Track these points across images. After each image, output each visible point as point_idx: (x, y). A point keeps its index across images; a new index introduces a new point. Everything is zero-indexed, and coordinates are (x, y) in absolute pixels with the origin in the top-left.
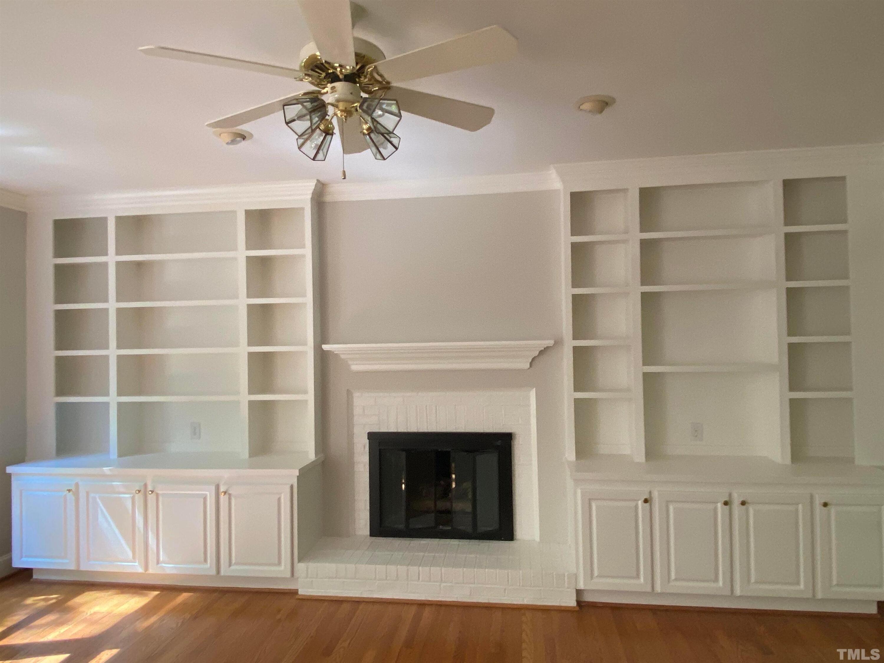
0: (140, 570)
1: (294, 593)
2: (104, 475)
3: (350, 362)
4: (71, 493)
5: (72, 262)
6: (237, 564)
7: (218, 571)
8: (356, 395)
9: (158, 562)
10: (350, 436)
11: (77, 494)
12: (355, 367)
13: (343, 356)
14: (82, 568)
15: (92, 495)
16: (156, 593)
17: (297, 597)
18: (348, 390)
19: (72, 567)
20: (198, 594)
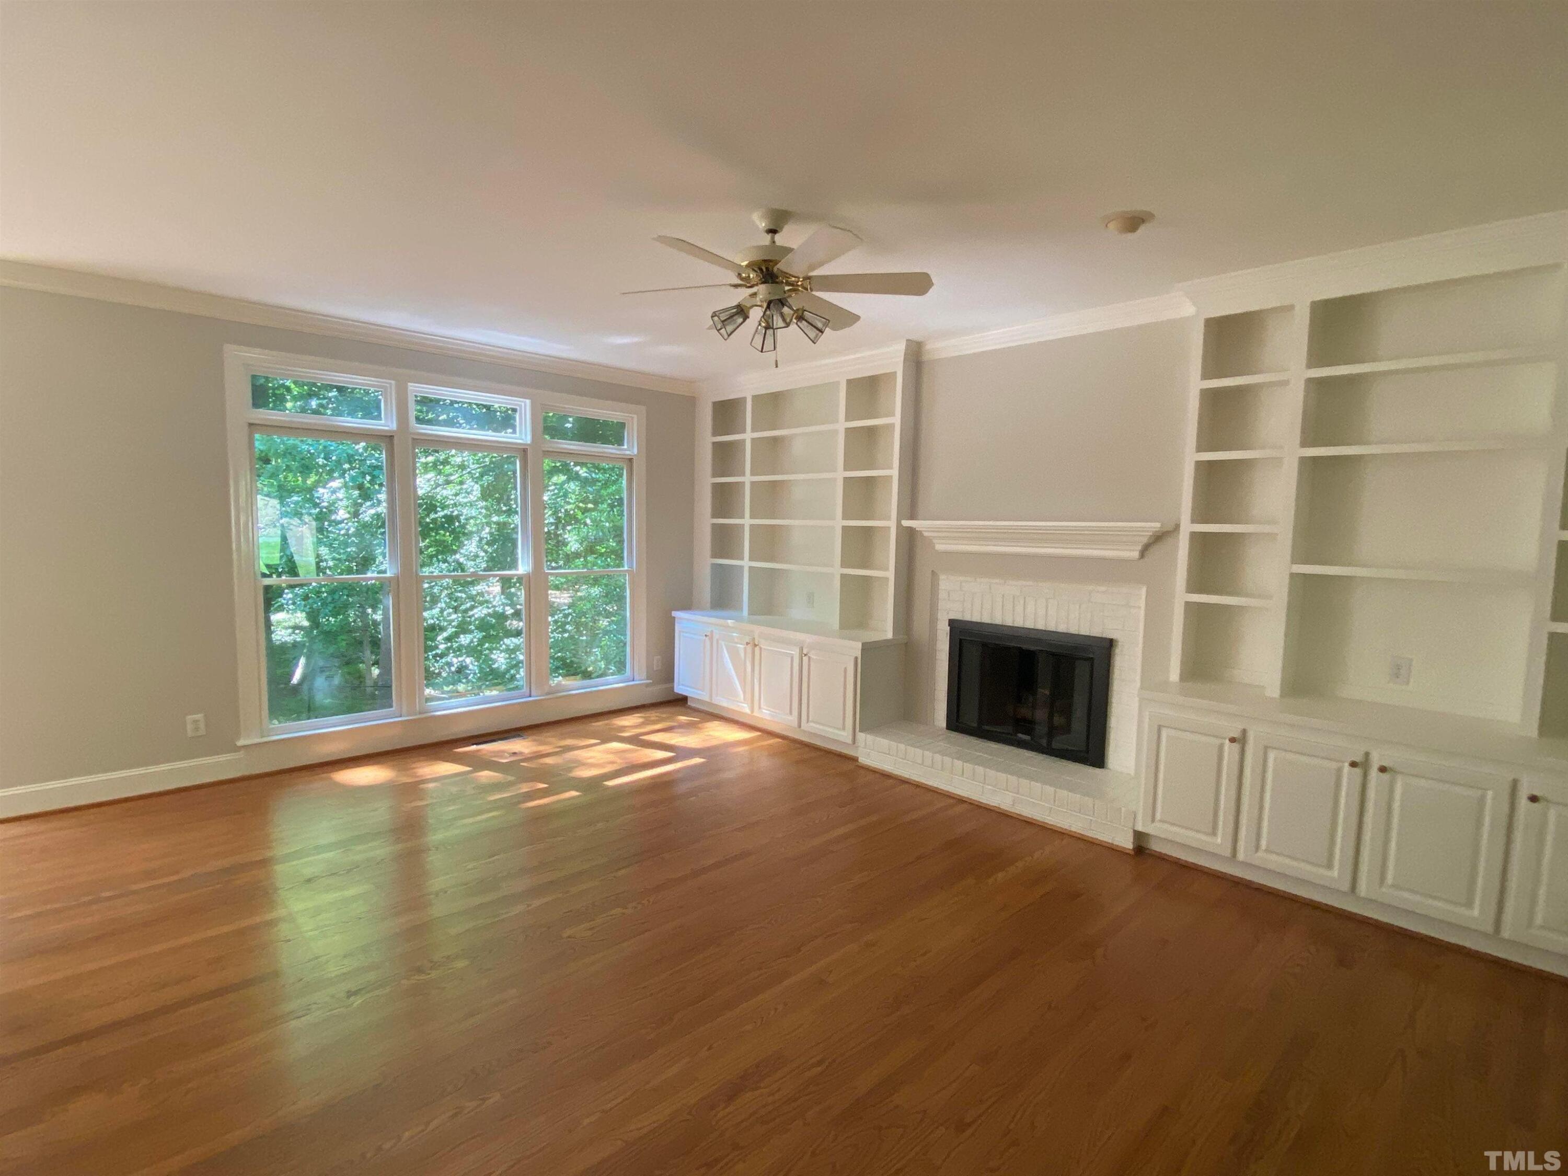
0: (747, 711)
1: (854, 760)
2: (728, 626)
3: (934, 541)
4: (708, 637)
5: (725, 440)
6: (813, 722)
7: (800, 726)
8: (942, 577)
9: (760, 708)
10: (933, 621)
11: (711, 639)
12: (939, 547)
13: (926, 534)
14: (713, 702)
15: (720, 642)
16: (759, 733)
17: (857, 764)
18: (932, 571)
19: (707, 699)
20: (785, 742)
